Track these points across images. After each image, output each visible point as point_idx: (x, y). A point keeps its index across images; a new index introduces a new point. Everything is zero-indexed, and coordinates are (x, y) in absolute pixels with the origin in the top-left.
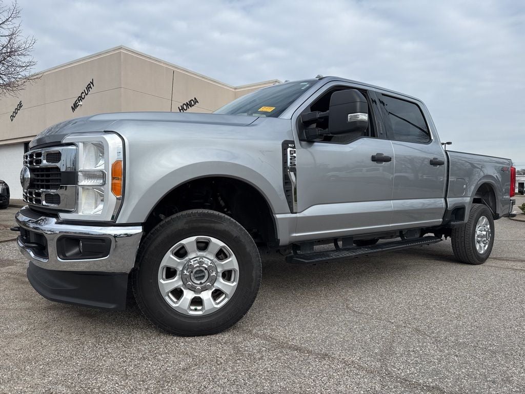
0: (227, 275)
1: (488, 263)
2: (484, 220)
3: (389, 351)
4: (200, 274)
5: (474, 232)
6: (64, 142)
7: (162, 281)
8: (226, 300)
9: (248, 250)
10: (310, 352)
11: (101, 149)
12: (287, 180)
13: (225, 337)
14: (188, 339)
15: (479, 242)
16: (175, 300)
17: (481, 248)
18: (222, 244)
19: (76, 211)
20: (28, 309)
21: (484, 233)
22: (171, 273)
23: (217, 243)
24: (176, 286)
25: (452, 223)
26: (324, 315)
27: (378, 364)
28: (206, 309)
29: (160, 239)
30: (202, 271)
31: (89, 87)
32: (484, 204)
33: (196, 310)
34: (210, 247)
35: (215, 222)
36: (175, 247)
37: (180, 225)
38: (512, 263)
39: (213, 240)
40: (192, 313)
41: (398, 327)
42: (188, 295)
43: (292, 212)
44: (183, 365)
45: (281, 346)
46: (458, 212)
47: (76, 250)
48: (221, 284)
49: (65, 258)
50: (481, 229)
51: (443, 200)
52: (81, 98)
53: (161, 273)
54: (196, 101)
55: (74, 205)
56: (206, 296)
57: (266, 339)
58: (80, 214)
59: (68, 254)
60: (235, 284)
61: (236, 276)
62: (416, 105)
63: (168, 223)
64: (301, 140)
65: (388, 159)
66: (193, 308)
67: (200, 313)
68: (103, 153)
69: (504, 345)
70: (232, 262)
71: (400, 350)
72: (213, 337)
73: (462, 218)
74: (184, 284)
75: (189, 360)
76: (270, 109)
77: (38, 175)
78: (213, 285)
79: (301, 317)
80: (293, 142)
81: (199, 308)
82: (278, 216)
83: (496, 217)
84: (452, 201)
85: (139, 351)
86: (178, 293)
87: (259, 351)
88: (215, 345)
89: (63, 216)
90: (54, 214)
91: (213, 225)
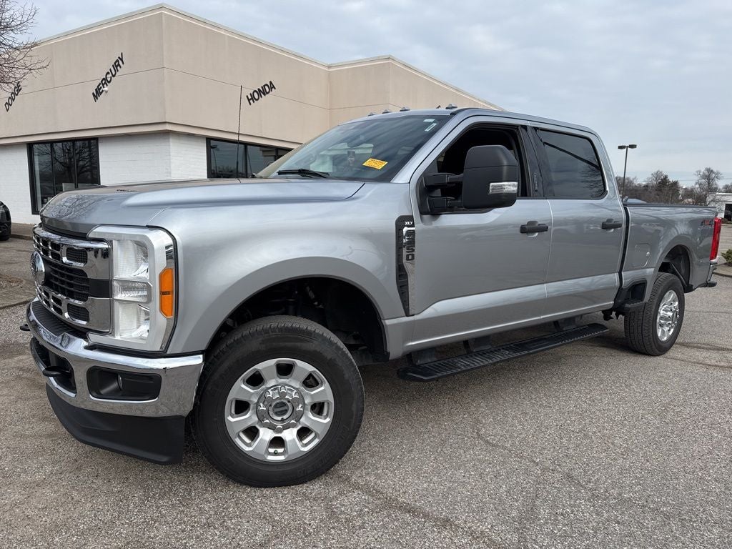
0: (318, 408)
1: (670, 353)
2: (671, 296)
3: (529, 515)
4: (281, 407)
5: (657, 312)
6: (91, 235)
7: (230, 418)
8: (316, 441)
9: (347, 376)
10: (426, 516)
11: (144, 249)
12: (401, 274)
13: (315, 488)
14: (267, 492)
15: (661, 325)
16: (248, 441)
17: (664, 333)
18: (310, 368)
19: (112, 334)
20: (50, 436)
21: (670, 314)
22: (242, 407)
23: (304, 367)
24: (249, 424)
25: (627, 305)
26: (448, 450)
27: (515, 537)
28: (289, 453)
29: (226, 365)
30: (284, 404)
31: (116, 66)
32: (674, 273)
33: (275, 454)
34: (295, 372)
35: (302, 341)
36: (248, 373)
37: (254, 345)
38: (705, 354)
39: (299, 363)
40: (271, 458)
41: (544, 470)
42: (266, 435)
43: (407, 315)
44: (259, 537)
45: (390, 504)
46: (637, 289)
47: (114, 386)
48: (309, 419)
49: (100, 396)
50: (666, 309)
51: (616, 275)
52: (105, 81)
53: (229, 407)
54: (272, 87)
55: (108, 325)
56: (290, 435)
57: (369, 493)
58: (118, 337)
59: (103, 392)
60: (328, 420)
61: (330, 409)
62: (587, 140)
63: (238, 342)
64: (422, 213)
65: (542, 229)
66: (272, 450)
67: (281, 458)
68: (146, 255)
69: (682, 504)
70: (324, 391)
71: (544, 512)
72: (299, 488)
73: (641, 297)
74: (260, 420)
75: (268, 528)
76: (379, 165)
77: (56, 272)
78: (298, 421)
79: (415, 454)
80: (410, 218)
81: (280, 450)
82: (388, 322)
83: (689, 289)
84: (629, 276)
85: (201, 511)
86: (252, 433)
87: (360, 514)
88: (302, 502)
89: (94, 338)
90: (82, 333)
91: (299, 344)
